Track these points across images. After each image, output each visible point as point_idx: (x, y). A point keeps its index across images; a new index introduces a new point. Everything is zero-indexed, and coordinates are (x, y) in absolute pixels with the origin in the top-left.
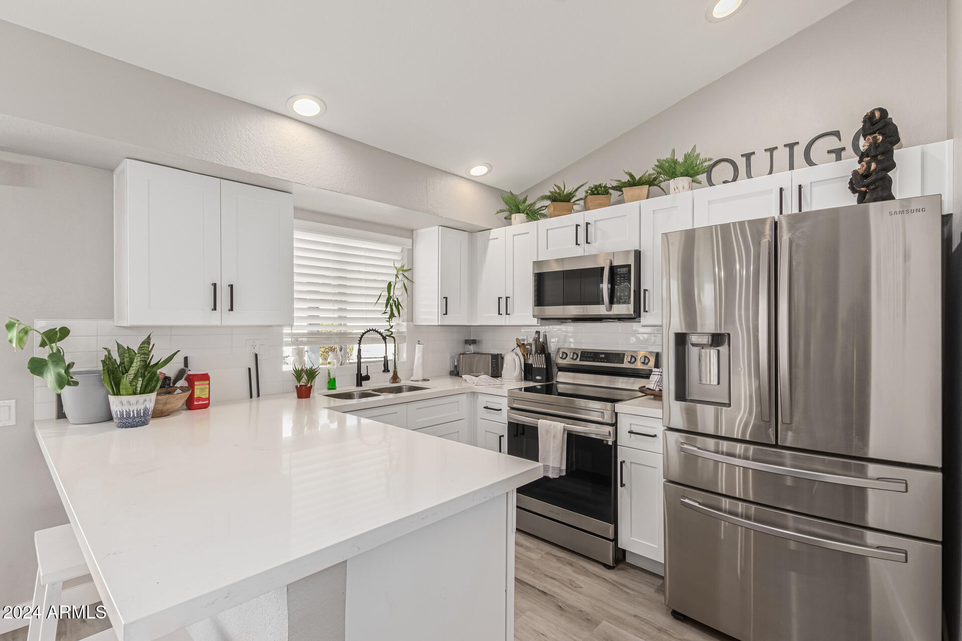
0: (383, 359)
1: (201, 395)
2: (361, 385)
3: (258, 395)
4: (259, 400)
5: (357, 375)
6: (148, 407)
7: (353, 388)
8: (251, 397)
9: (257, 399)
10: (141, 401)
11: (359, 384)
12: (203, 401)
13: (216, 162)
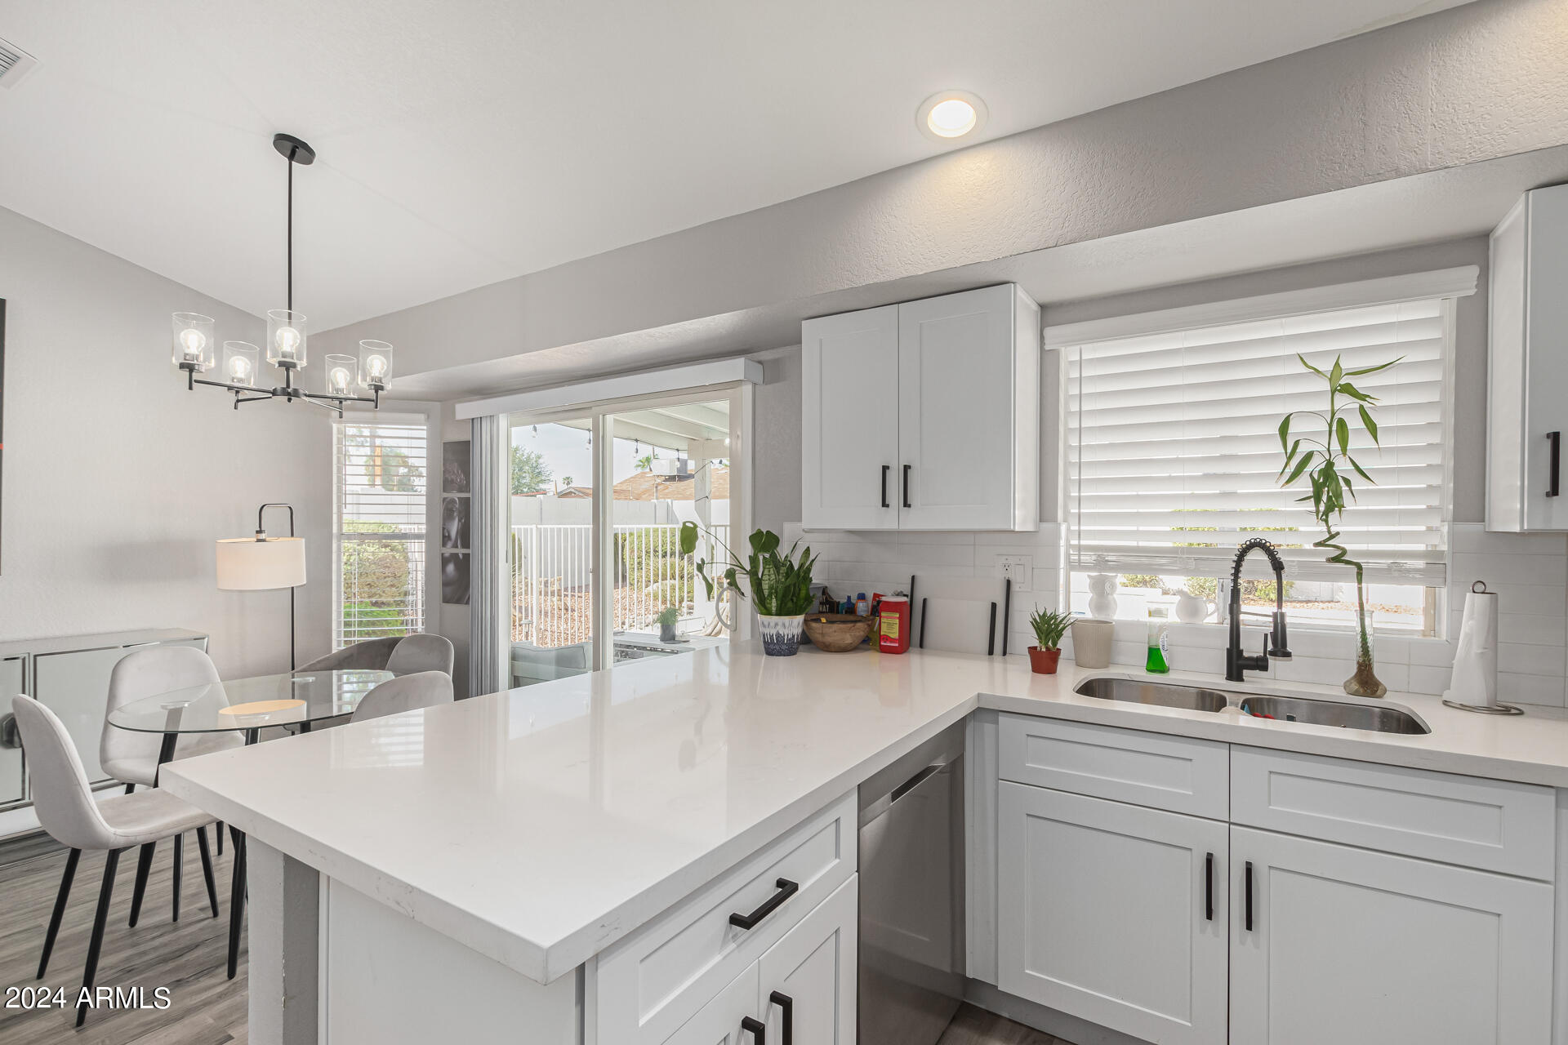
0: (1271, 619)
1: (889, 633)
2: (1240, 679)
3: (1005, 653)
4: (1005, 662)
5: (1229, 651)
6: (781, 632)
7: (1215, 679)
8: (991, 652)
9: (1001, 658)
10: (772, 624)
11: (1234, 673)
12: (891, 642)
13: (846, 287)
